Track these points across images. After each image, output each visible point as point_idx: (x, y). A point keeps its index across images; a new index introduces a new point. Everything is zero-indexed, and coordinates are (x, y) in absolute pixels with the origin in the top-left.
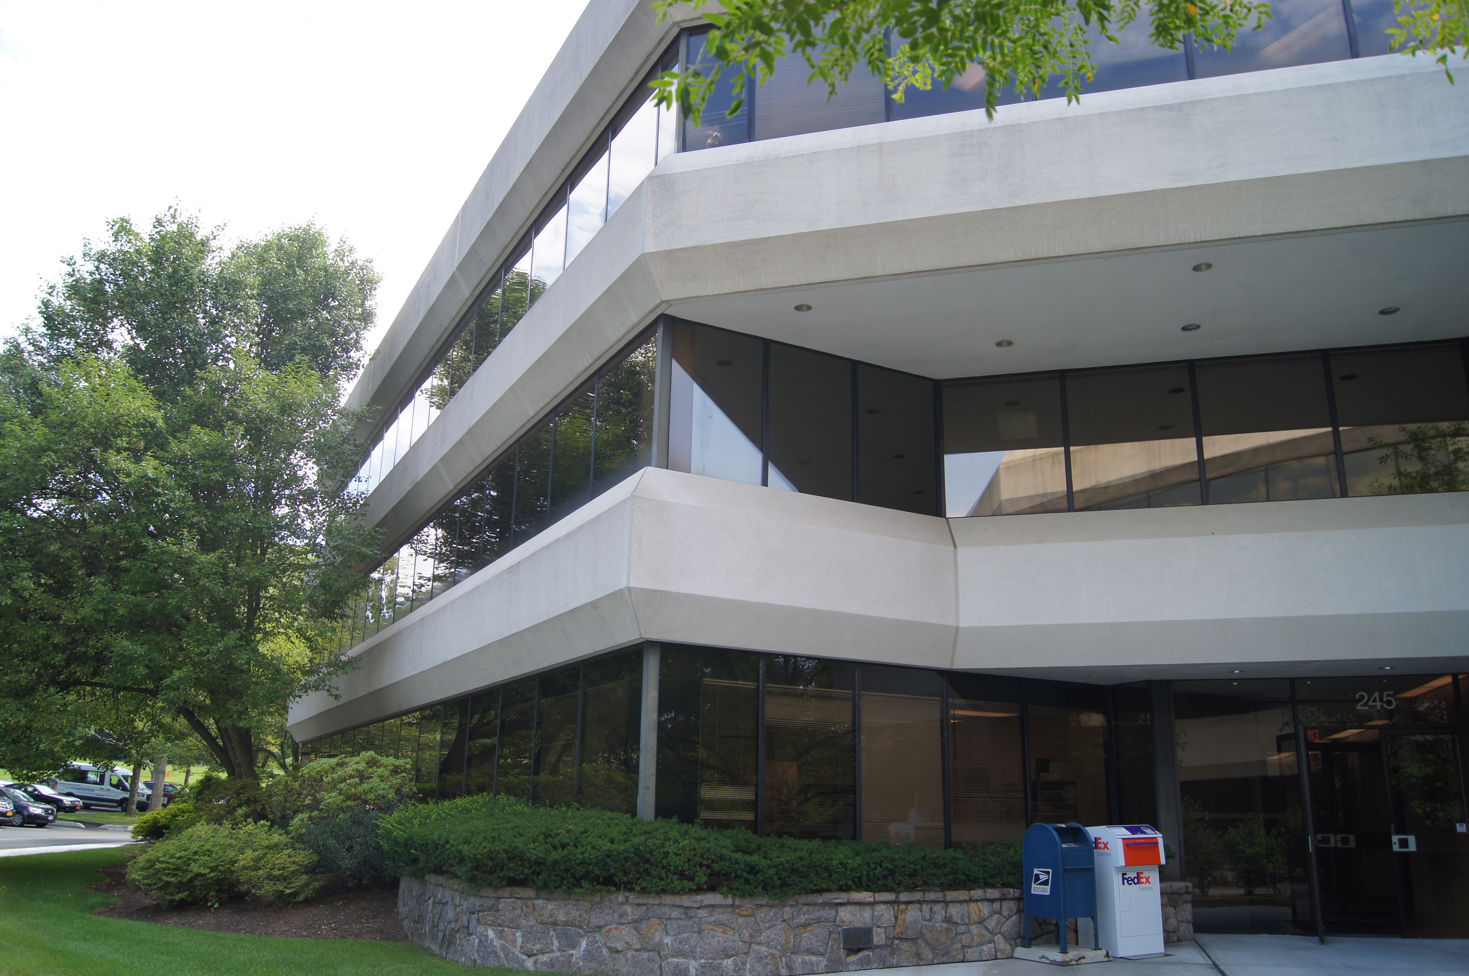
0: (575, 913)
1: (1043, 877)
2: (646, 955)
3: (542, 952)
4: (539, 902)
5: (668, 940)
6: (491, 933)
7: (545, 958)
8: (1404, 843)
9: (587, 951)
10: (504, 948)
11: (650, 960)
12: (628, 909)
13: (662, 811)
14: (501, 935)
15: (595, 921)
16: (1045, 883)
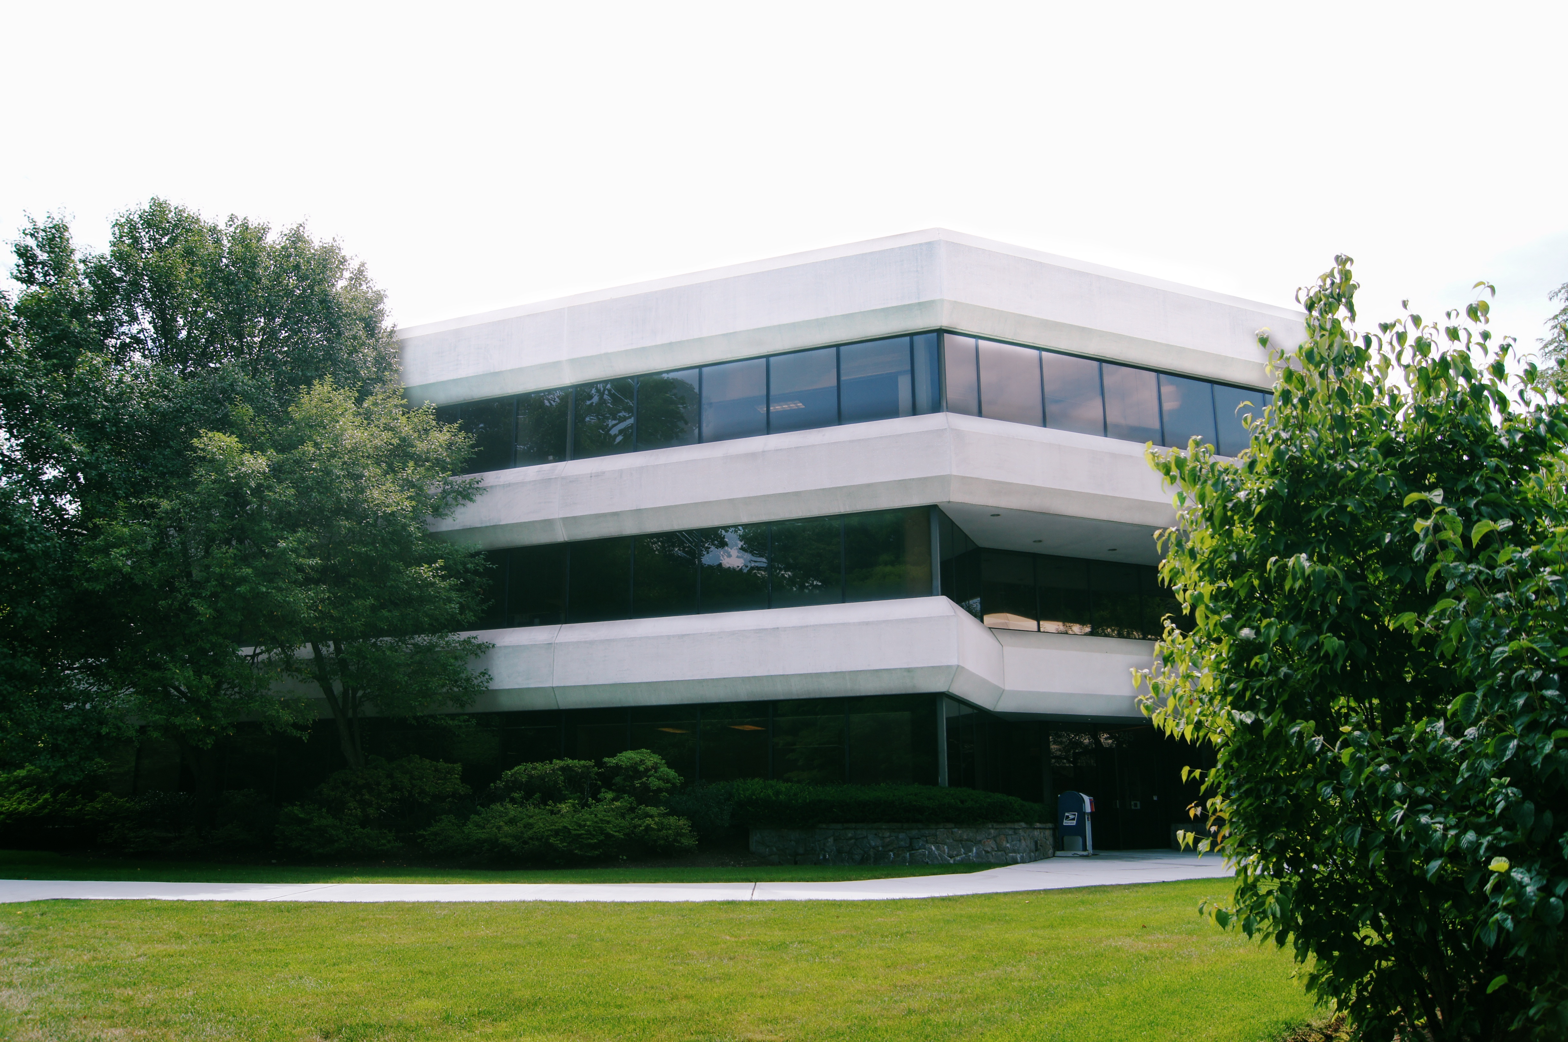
0: (971, 834)
1: (1071, 817)
2: (1000, 853)
3: (957, 855)
4: (956, 830)
5: (1008, 845)
6: (933, 848)
7: (958, 858)
8: (1136, 805)
9: (976, 853)
10: (940, 855)
11: (1002, 855)
12: (992, 831)
13: (950, 784)
14: (938, 848)
15: (978, 838)
16: (1073, 819)
